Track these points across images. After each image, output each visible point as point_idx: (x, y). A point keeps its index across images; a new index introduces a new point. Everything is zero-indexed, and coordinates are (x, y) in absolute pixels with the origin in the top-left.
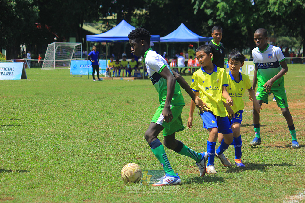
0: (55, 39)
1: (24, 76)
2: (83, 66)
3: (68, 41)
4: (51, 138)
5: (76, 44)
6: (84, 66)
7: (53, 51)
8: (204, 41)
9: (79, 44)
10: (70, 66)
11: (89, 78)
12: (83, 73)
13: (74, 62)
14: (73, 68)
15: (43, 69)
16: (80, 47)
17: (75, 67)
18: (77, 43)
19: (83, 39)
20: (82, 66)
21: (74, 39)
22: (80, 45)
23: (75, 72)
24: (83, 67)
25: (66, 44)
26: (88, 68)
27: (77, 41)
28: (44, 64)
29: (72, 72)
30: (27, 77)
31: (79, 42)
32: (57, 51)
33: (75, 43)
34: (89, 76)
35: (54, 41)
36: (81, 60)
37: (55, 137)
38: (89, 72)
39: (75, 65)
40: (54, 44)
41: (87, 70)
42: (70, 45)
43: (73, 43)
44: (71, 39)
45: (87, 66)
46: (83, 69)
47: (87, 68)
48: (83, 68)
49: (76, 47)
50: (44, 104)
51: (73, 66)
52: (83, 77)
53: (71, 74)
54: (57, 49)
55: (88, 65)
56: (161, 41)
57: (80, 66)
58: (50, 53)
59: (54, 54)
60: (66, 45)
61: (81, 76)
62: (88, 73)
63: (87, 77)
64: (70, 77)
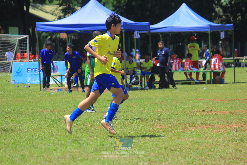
2: (32, 70)
3: (7, 32)
5: (19, 37)
6: (34, 70)
8: (219, 31)
9: (25, 36)
12: (32, 82)
13: (17, 65)
14: (17, 74)
16: (27, 41)
17: (18, 72)
18: (20, 35)
19: (31, 30)
21: (17, 29)
22: (26, 38)
23: (19, 80)
25: (2, 36)
29: (13, 80)
31: (24, 33)
33: (18, 35)
36: (28, 62)
39: (19, 69)
41: (39, 76)
42: (10, 39)
44: (11, 29)
46: (32, 75)
47: (38, 73)
48: (32, 73)
49: (19, 40)
51: (16, 70)
52: (31, 87)
55: (39, 69)
56: (151, 31)
57: (26, 71)
60: (4, 39)
61: (29, 87)
62: (39, 82)
64: (12, 87)
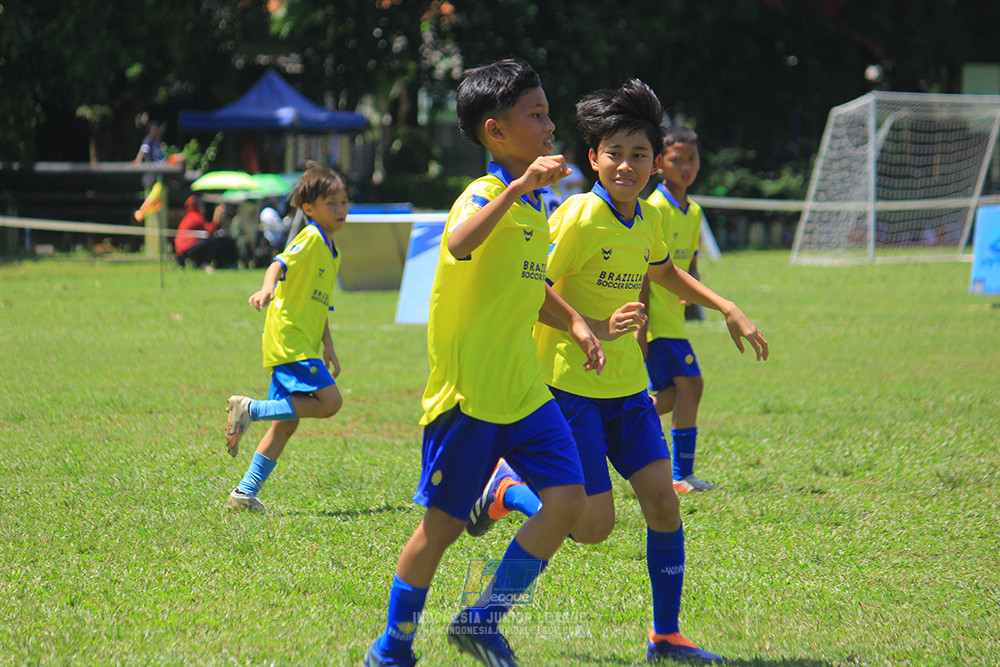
0: (872, 73)
3: (954, 87)
7: (859, 152)
10: (970, 241)
14: (992, 255)
15: (799, 258)
21: (993, 74)
25: (939, 104)
28: (806, 232)
29: (981, 281)
32: (882, 151)
33: (999, 98)
35: (865, 87)
40: (866, 106)
42: (967, 114)
43: (988, 99)
44: (973, 73)
51: (991, 239)
53: (978, 289)
54: (888, 139)
58: (845, 162)
59: (871, 168)
64: (973, 308)
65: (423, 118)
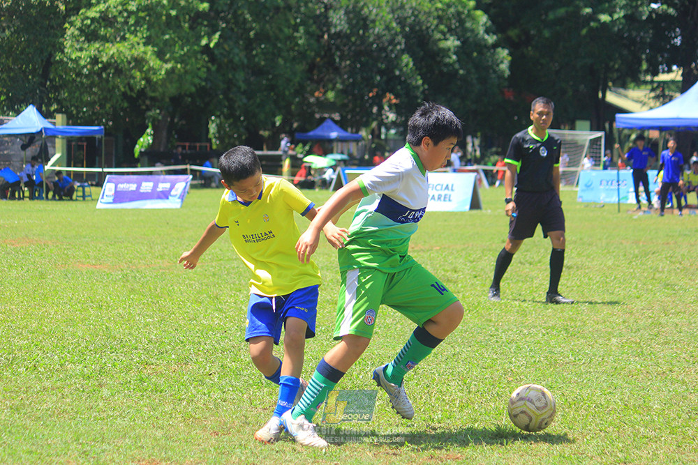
1: (475, 204)
2: (608, 182)
3: (573, 128)
4: (540, 335)
5: (591, 135)
6: (610, 183)
9: (598, 134)
10: (577, 184)
11: (621, 209)
12: (607, 200)
13: (586, 175)
14: (585, 188)
16: (601, 141)
17: (588, 184)
18: (592, 132)
19: (607, 126)
20: (604, 183)
21: (587, 124)
22: (600, 137)
23: (588, 196)
24: (607, 184)
25: (568, 134)
26: (618, 189)
27: (592, 129)
29: (581, 197)
30: (483, 205)
31: (598, 129)
33: (588, 132)
34: (621, 206)
37: (548, 334)
38: (621, 197)
39: (589, 181)
41: (616, 193)
42: (577, 138)
43: (585, 133)
44: (579, 123)
45: (615, 183)
46: (607, 190)
47: (616, 187)
48: (607, 187)
49: (591, 140)
50: (521, 263)
51: (585, 183)
52: (606, 208)
53: (580, 200)
55: (618, 181)
57: (599, 183)
60: (569, 138)
61: (603, 206)
62: (617, 200)
63: (617, 207)
64: (578, 207)
65: (383, 137)
